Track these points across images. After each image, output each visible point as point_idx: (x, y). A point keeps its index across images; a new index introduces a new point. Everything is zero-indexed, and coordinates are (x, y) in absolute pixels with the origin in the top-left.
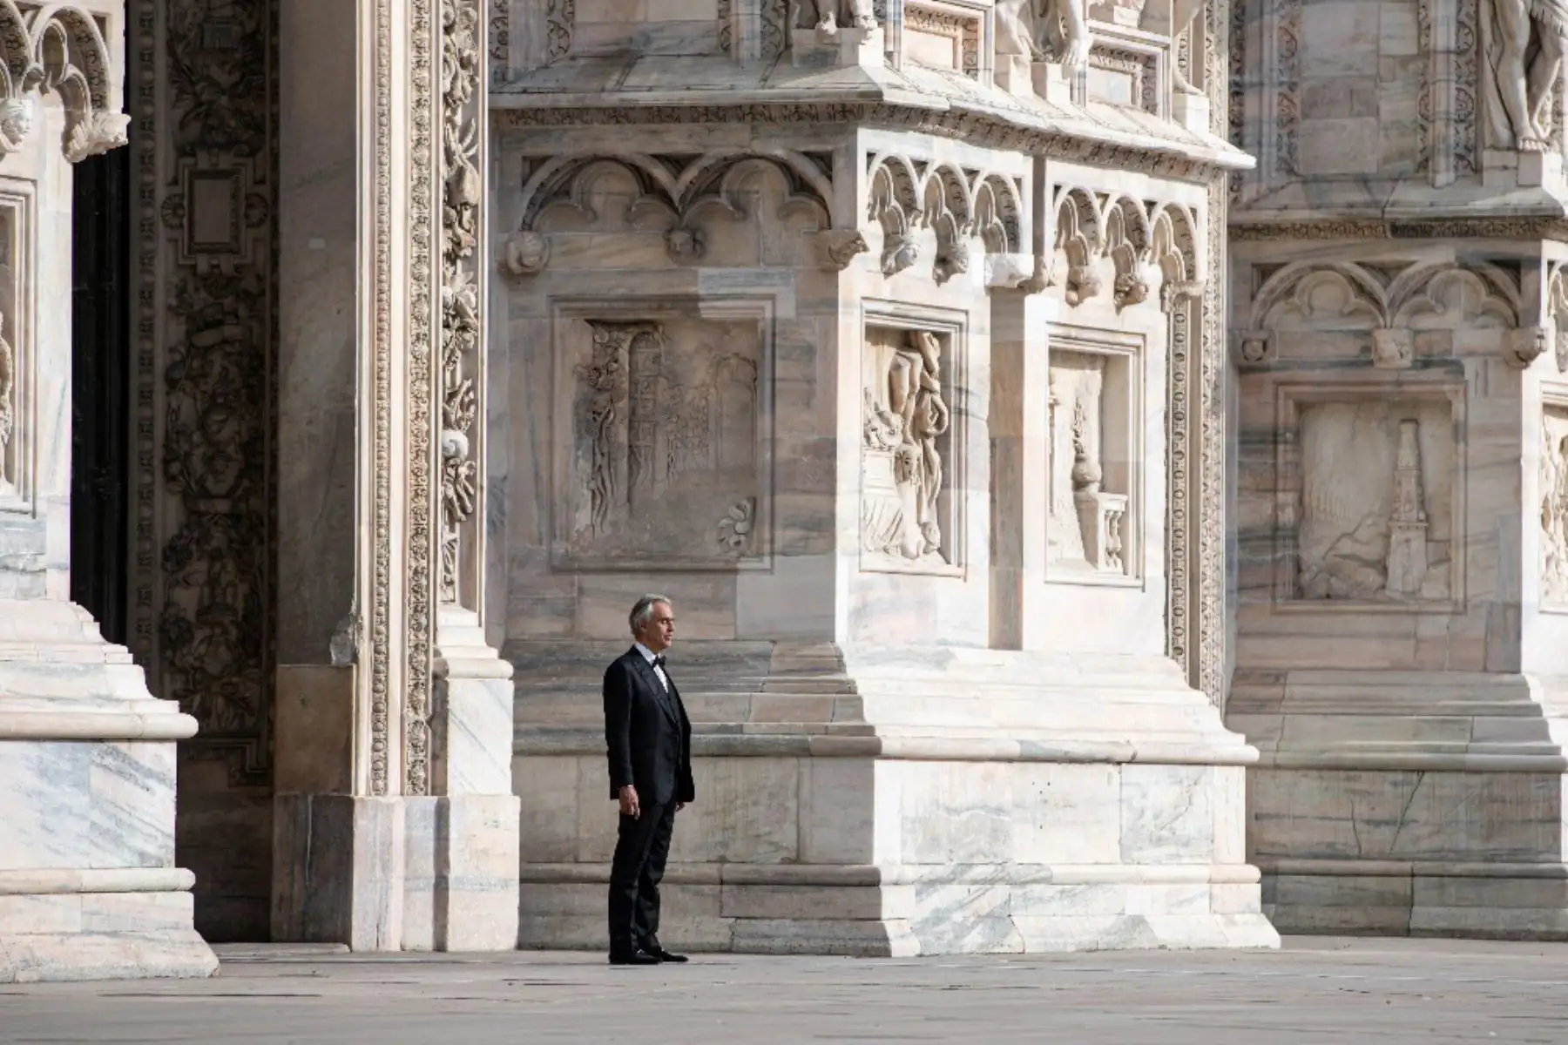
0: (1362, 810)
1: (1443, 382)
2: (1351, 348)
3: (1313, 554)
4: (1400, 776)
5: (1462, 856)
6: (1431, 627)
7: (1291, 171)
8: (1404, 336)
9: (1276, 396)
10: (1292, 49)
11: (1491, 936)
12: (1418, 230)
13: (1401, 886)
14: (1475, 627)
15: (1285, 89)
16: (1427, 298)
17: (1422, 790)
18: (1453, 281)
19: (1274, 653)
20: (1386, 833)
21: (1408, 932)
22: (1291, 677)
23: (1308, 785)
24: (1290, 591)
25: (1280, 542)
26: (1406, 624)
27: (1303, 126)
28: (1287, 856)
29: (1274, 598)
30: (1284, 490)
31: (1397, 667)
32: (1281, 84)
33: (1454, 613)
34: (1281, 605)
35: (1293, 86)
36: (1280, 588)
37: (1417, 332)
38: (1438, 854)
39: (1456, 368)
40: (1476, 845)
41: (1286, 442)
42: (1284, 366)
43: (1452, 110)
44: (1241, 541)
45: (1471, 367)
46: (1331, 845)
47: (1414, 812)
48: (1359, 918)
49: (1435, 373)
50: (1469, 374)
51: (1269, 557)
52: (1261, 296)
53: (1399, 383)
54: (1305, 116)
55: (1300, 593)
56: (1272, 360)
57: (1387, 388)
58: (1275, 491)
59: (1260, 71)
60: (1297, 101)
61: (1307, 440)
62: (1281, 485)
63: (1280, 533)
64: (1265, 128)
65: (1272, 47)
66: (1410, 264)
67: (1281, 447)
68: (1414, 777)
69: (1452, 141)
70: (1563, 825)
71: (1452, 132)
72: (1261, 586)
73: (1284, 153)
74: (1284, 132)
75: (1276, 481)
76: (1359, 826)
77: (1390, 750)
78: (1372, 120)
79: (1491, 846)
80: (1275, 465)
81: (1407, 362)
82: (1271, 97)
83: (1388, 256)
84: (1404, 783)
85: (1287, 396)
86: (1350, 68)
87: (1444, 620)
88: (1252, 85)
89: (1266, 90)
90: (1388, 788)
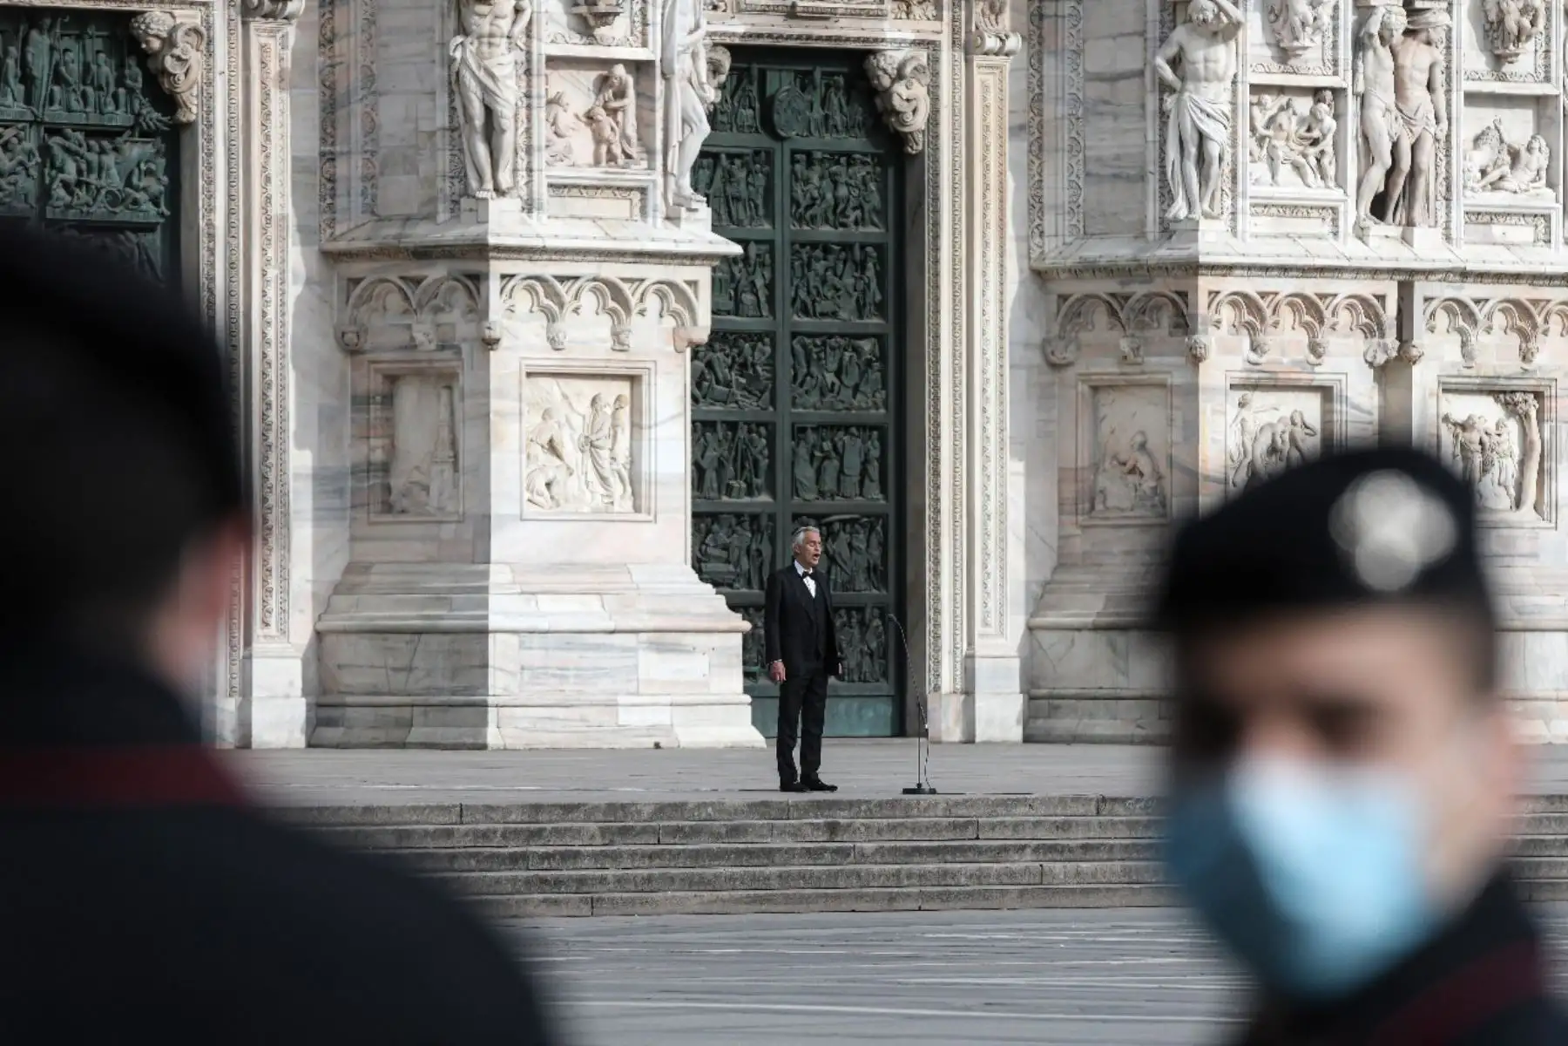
0: (391, 662)
1: (451, 360)
2: (403, 338)
3: (397, 482)
4: (408, 637)
5: (439, 691)
6: (447, 531)
7: (373, 213)
8: (427, 327)
9: (369, 371)
10: (372, 129)
11: (444, 747)
12: (424, 254)
13: (406, 712)
14: (468, 532)
15: (368, 156)
16: (438, 302)
17: (420, 647)
18: (452, 290)
19: (367, 551)
20: (402, 676)
21: (403, 745)
22: (374, 569)
23: (364, 643)
24: (379, 507)
25: (372, 474)
26: (433, 529)
27: (381, 181)
28: (352, 694)
29: (369, 513)
30: (375, 437)
31: (431, 561)
32: (366, 152)
33: (459, 522)
34: (373, 518)
35: (373, 153)
36: (372, 507)
37: (439, 325)
38: (429, 691)
39: (457, 350)
40: (446, 684)
41: (375, 403)
42: (373, 351)
43: (447, 170)
44: (352, 473)
45: (465, 348)
46: (375, 686)
47: (418, 662)
48: (381, 735)
49: (447, 354)
50: (465, 355)
51: (366, 485)
52: (352, 301)
53: (430, 361)
54: (382, 174)
55: (388, 508)
56: (367, 346)
57: (424, 365)
58: (368, 438)
59: (349, 143)
60: (377, 164)
61: (397, 401)
62: (372, 433)
63: (372, 468)
64: (353, 184)
65: (357, 128)
66: (425, 277)
67: (372, 407)
68: (416, 637)
69: (448, 191)
70: (491, 671)
71: (448, 184)
72: (362, 505)
73: (368, 201)
74: (369, 185)
75: (369, 430)
76: (390, 673)
77: (391, 618)
78: (415, 177)
79: (455, 684)
80: (368, 420)
81: (433, 346)
82: (357, 161)
83: (414, 272)
84: (412, 641)
85: (377, 371)
86: (403, 140)
87: (453, 526)
88: (342, 153)
89: (354, 157)
90: (403, 645)
